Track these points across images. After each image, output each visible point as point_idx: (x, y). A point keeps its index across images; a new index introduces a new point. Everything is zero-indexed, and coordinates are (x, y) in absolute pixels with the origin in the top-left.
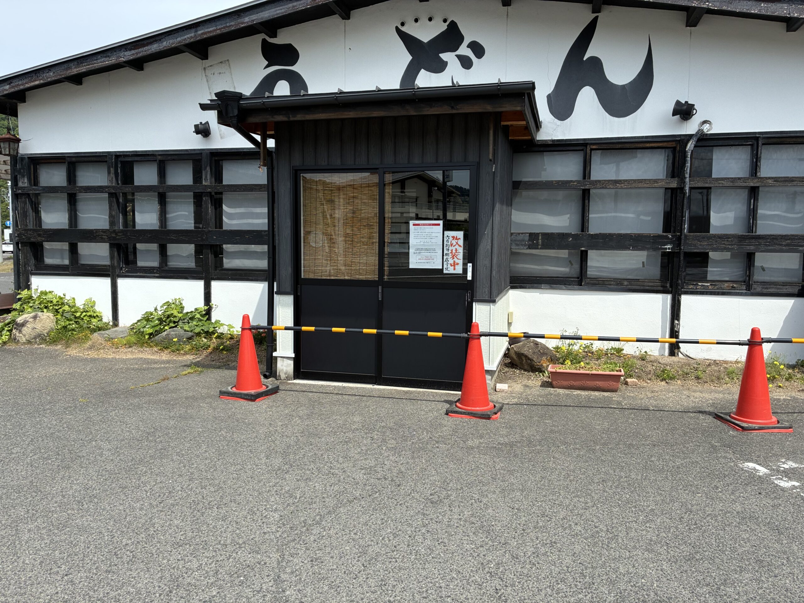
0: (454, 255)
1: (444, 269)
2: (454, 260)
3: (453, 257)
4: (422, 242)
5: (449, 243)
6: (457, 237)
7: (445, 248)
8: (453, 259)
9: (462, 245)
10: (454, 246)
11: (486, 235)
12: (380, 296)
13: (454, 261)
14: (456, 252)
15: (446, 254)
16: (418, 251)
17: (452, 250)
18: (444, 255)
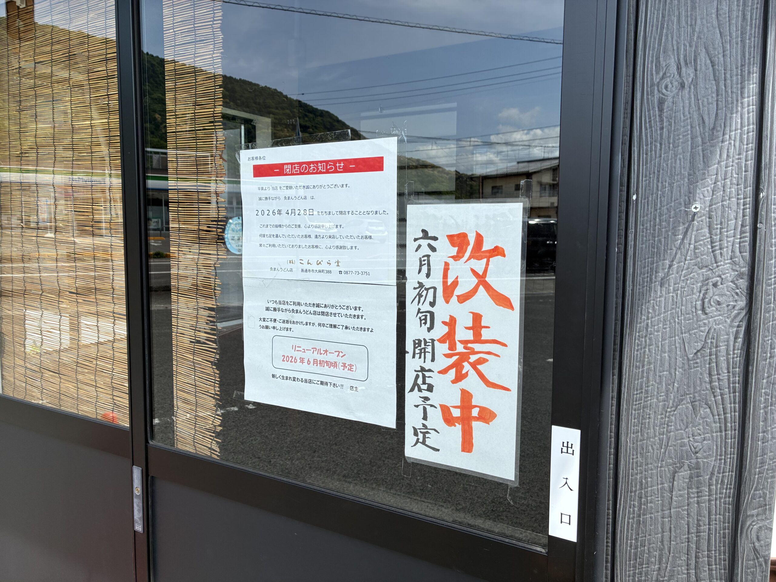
0: (464, 357)
1: (409, 438)
2: (463, 384)
3: (458, 365)
4: (297, 266)
5: (436, 280)
6: (479, 239)
7: (411, 310)
8: (460, 377)
9: (515, 297)
10: (463, 299)
11: (701, 222)
12: (138, 514)
13: (466, 396)
14: (478, 339)
15: (417, 343)
16: (279, 316)
17: (452, 323)
18: (409, 346)
